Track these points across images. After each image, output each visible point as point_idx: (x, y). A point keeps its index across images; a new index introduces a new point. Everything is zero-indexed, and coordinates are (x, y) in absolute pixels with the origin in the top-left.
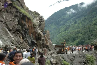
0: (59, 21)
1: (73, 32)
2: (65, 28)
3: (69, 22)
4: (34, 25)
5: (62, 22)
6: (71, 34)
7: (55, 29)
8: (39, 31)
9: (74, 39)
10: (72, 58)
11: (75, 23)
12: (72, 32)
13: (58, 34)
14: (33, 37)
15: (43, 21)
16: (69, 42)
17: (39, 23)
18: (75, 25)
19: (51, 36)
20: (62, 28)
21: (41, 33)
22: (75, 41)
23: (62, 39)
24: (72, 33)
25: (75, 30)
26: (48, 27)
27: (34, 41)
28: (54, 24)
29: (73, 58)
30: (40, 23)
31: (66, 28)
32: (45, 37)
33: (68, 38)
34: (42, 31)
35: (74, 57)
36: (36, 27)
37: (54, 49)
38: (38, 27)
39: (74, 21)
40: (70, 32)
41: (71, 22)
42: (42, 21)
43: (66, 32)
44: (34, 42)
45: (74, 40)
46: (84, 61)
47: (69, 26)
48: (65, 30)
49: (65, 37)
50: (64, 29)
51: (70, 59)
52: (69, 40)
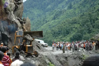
0: (45, 4)
1: (67, 21)
2: (54, 15)
3: (60, 6)
4: (5, 9)
5: (49, 6)
6: (63, 25)
7: (39, 15)
8: (14, 19)
9: (67, 31)
10: (62, 59)
11: (70, 7)
12: (65, 21)
13: (44, 24)
14: (4, 28)
15: (21, 4)
16: (60, 37)
17: (14, 6)
18: (70, 11)
19: (33, 27)
20: (50, 15)
21: (17, 21)
22: (68, 35)
23: (49, 31)
24: (65, 22)
25: (69, 19)
26: (28, 13)
28: (38, 9)
29: (64, 60)
30: (16, 6)
31: (56, 15)
32: (23, 28)
33: (58, 30)
34: (18, 19)
35: (66, 58)
36: (8, 12)
37: (36, 47)
38: (12, 12)
39: (69, 5)
40: (62, 21)
41: (63, 6)
42: (19, 4)
43: (56, 21)
45: (68, 33)
46: (80, 64)
47: (61, 12)
48: (54, 19)
49: (53, 29)
50: (52, 16)
51: (60, 62)
52: (59, 34)
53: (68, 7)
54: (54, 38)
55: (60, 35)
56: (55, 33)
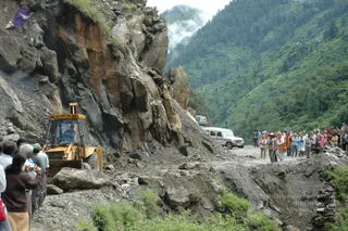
0: (257, 29)
1: (320, 73)
2: (284, 58)
3: (301, 32)
5: (271, 36)
6: (309, 86)
7: (242, 63)
8: (138, 73)
9: (322, 103)
11: (331, 34)
12: (315, 74)
13: (256, 85)
15: (160, 31)
16: (302, 119)
18: (331, 44)
20: (272, 59)
22: (326, 114)
23: (271, 104)
24: (314, 79)
25: (328, 67)
27: (114, 112)
28: (238, 44)
30: (148, 37)
31: (290, 59)
33: (294, 101)
34: (150, 74)
39: (326, 28)
40: (308, 75)
41: (310, 33)
42: (155, 32)
43: (291, 74)
44: (115, 118)
45: (324, 107)
46: (321, 192)
47: (303, 51)
48: (285, 69)
49: (282, 97)
50: (280, 63)
52: (300, 110)
53: (325, 33)
54: (283, 123)
55: (301, 115)
56: (286, 110)
